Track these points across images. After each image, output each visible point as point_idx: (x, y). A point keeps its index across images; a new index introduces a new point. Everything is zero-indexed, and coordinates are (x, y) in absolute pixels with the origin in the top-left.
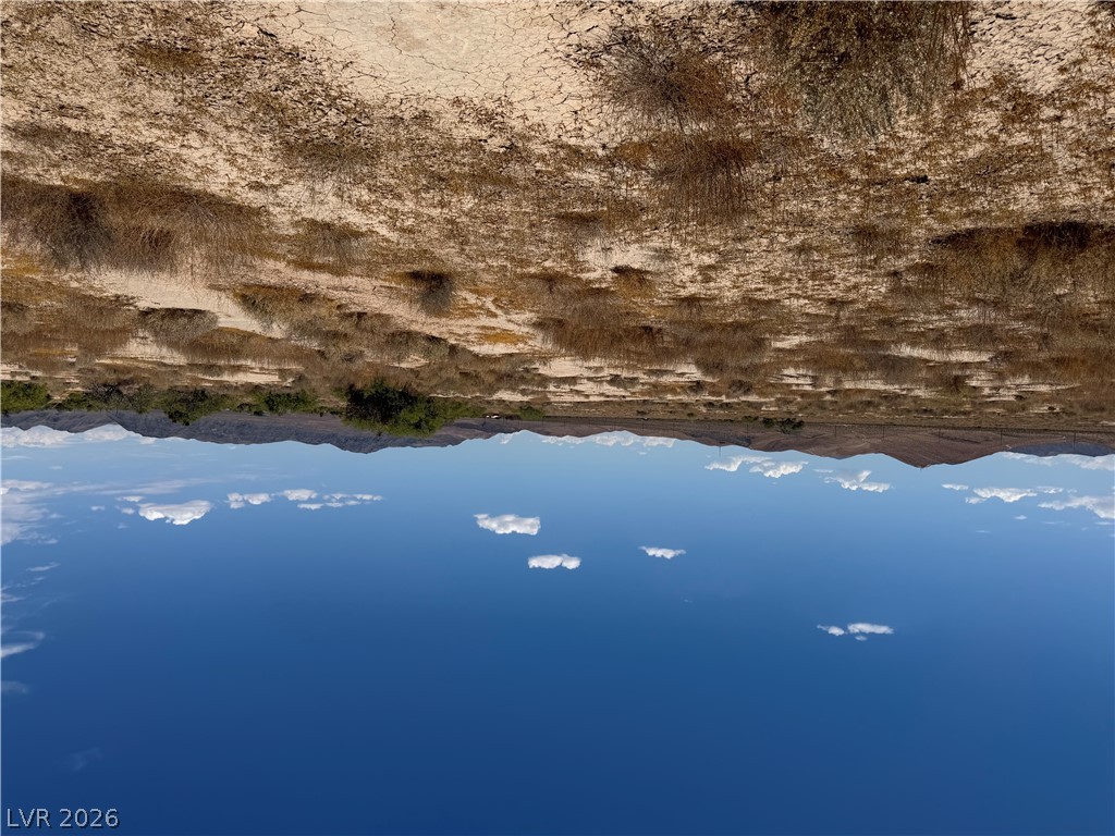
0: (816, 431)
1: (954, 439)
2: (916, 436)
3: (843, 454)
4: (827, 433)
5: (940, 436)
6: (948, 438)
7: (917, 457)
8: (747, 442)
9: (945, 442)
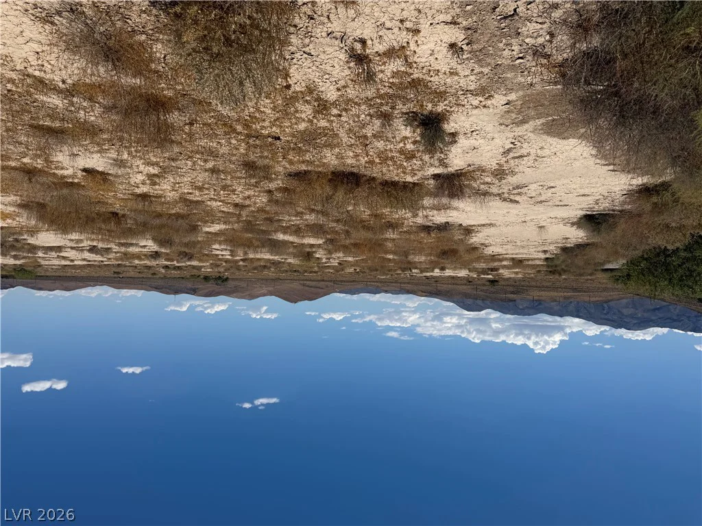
0: (237, 283)
1: (311, 287)
2: (292, 286)
3: (252, 297)
4: (243, 284)
5: (304, 285)
6: (308, 286)
7: (292, 297)
8: (193, 291)
9: (307, 288)
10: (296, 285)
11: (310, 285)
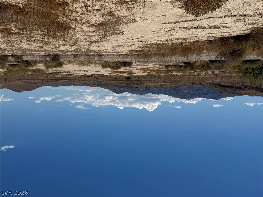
2: (17, 82)
5: (24, 82)
6: (27, 83)
7: (18, 89)
10: (19, 82)
11: (29, 82)
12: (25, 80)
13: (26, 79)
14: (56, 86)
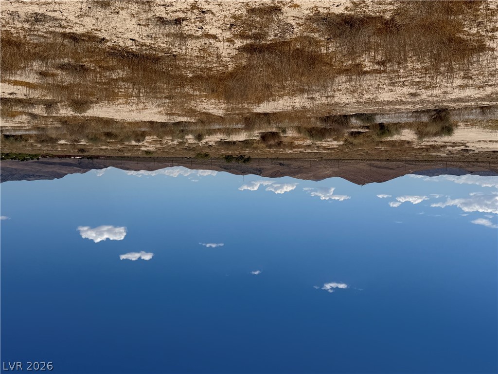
0: (300, 164)
2: (358, 166)
4: (307, 165)
5: (371, 165)
7: (360, 179)
8: (259, 172)
10: (362, 166)
11: (379, 166)
12: (373, 162)
13: (375, 160)
14: (433, 175)
